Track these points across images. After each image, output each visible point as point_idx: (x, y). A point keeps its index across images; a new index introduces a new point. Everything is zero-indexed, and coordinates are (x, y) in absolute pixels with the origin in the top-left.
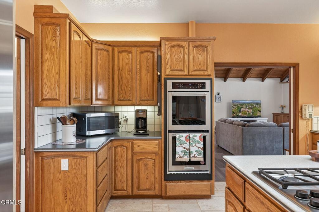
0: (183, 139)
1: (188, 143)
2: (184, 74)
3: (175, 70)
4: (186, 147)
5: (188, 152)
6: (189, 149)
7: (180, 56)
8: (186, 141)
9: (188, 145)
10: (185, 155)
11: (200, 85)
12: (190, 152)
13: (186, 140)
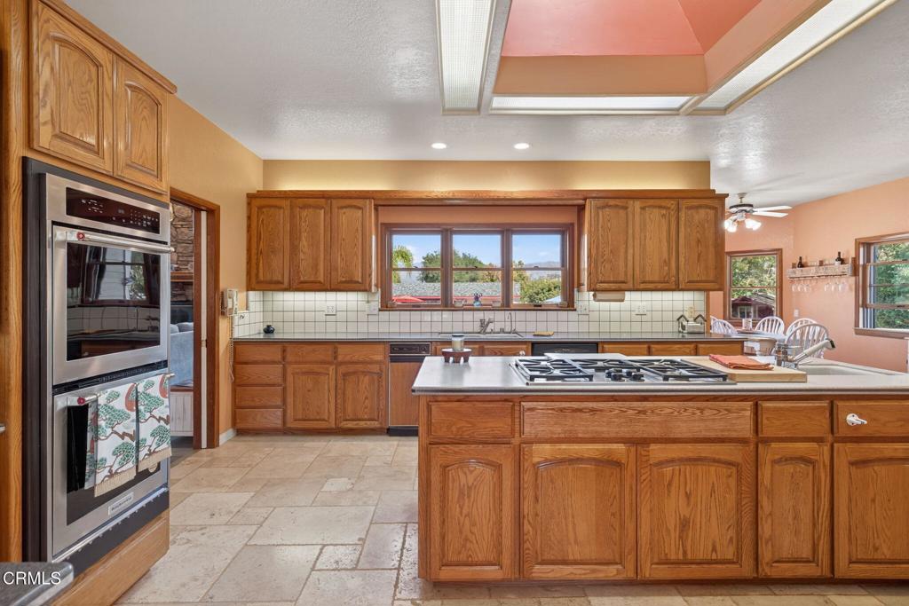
0: (119, 404)
1: (133, 415)
2: (102, 166)
3: (69, 141)
4: (126, 431)
5: (134, 444)
6: (135, 436)
7: (89, 92)
8: (128, 409)
9: (133, 421)
10: (126, 460)
11: (147, 220)
12: (138, 443)
13: (129, 407)
